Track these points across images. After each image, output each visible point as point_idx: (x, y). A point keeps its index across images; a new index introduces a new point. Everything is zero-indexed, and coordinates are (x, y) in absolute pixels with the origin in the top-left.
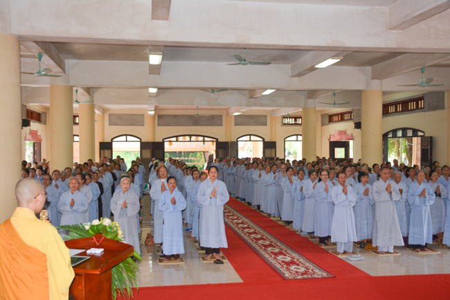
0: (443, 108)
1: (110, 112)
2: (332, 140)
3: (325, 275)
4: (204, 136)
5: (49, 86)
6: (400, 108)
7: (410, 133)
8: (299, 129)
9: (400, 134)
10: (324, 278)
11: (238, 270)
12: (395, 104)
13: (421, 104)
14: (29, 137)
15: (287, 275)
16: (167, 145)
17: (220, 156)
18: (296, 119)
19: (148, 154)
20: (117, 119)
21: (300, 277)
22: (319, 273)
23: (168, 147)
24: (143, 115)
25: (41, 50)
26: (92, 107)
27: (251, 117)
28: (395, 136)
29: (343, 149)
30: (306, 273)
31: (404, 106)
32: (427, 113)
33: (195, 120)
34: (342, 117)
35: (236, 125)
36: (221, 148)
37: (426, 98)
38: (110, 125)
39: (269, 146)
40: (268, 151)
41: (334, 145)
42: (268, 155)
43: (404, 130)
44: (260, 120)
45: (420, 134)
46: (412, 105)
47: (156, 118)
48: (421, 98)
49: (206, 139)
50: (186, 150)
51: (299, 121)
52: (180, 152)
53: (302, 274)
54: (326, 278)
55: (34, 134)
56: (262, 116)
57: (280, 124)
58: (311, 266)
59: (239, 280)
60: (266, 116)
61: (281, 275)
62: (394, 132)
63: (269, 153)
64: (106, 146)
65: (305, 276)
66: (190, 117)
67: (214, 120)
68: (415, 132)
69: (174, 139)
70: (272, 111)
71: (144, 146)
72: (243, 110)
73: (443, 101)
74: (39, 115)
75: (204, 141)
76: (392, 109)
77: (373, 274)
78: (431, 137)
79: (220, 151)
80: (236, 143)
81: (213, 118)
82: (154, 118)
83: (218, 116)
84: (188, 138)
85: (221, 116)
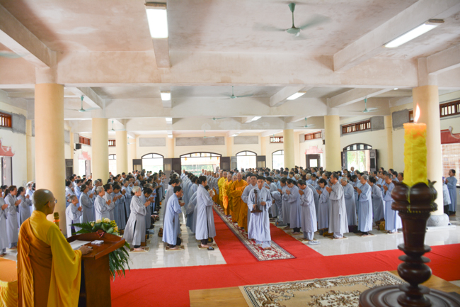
0: (383, 128)
1: (140, 137)
2: (308, 153)
3: (289, 256)
4: (211, 153)
5: (91, 119)
6: (354, 129)
7: (362, 147)
8: (281, 146)
9: (355, 147)
10: (288, 259)
11: (224, 255)
12: (351, 125)
13: (369, 125)
14: (81, 156)
15: (260, 258)
16: (183, 160)
17: (224, 168)
18: (280, 138)
19: (169, 167)
20: (145, 142)
21: (270, 259)
22: (285, 255)
23: (184, 162)
24: (164, 138)
25: (83, 94)
26: (125, 133)
27: (246, 137)
28: (352, 150)
29: (316, 160)
30: (275, 255)
31: (358, 126)
32: (373, 132)
33: (204, 141)
34: (314, 136)
35: (235, 144)
36: (225, 162)
37: (372, 121)
38: (140, 146)
39: (261, 159)
40: (260, 163)
41: (309, 157)
42: (260, 166)
43: (358, 145)
44: (253, 140)
45: (369, 147)
46: (363, 127)
47: (175, 140)
48: (369, 121)
49: (213, 155)
50: (199, 164)
51: (282, 140)
52: (195, 166)
53: (272, 256)
54: (289, 259)
55: (85, 154)
56: (255, 136)
57: (269, 142)
58: (280, 250)
59: (224, 262)
60: (258, 137)
61: (255, 258)
62: (351, 146)
63: (261, 165)
64: (137, 162)
65: (274, 258)
66: (200, 139)
67: (218, 140)
68: (365, 146)
69: (189, 155)
70: (262, 133)
71: (166, 161)
72: (239, 133)
73: (383, 123)
74: (89, 140)
75: (211, 156)
76: (349, 129)
77: (325, 254)
78: (376, 150)
79: (224, 164)
80: (235, 158)
81: (217, 139)
82: (173, 140)
83: (221, 137)
84: (199, 155)
85: (224, 137)
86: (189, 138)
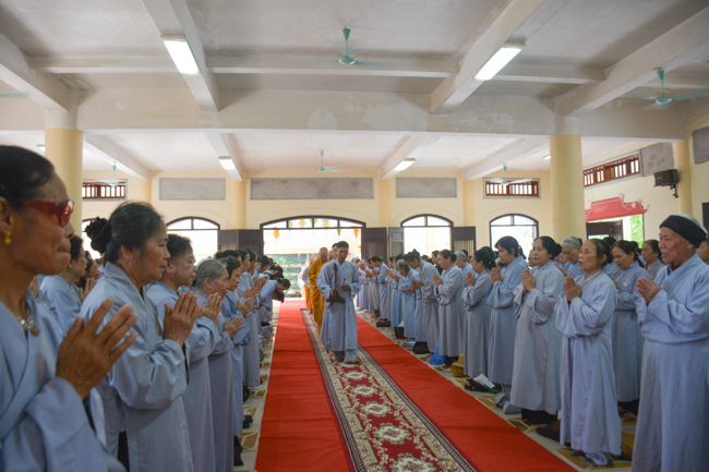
1: (161, 175)
4: (339, 219)
20: (174, 187)
24: (223, 180)
27: (426, 182)
33: (322, 188)
35: (398, 196)
36: (373, 240)
39: (462, 235)
40: (460, 245)
44: (443, 187)
47: (248, 185)
49: (343, 223)
51: (513, 189)
56: (447, 179)
57: (481, 193)
60: (455, 180)
66: (312, 182)
67: (356, 184)
69: (283, 224)
71: (224, 236)
75: (339, 227)
79: (371, 246)
80: (399, 231)
81: (354, 183)
82: (243, 184)
83: (364, 180)
84: (308, 223)
85: (371, 180)
86: (284, 181)
